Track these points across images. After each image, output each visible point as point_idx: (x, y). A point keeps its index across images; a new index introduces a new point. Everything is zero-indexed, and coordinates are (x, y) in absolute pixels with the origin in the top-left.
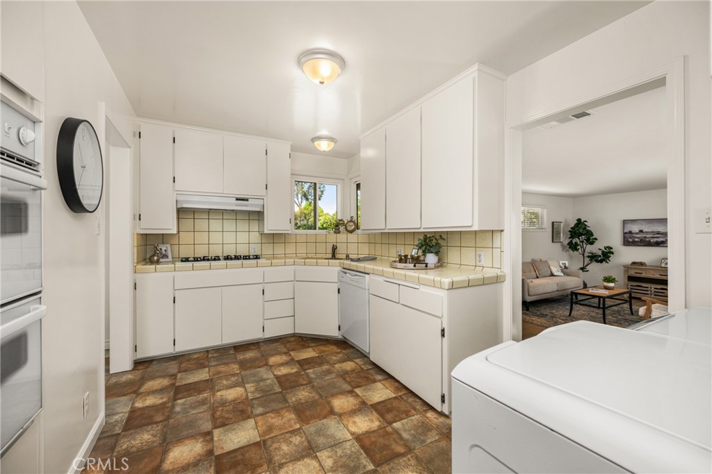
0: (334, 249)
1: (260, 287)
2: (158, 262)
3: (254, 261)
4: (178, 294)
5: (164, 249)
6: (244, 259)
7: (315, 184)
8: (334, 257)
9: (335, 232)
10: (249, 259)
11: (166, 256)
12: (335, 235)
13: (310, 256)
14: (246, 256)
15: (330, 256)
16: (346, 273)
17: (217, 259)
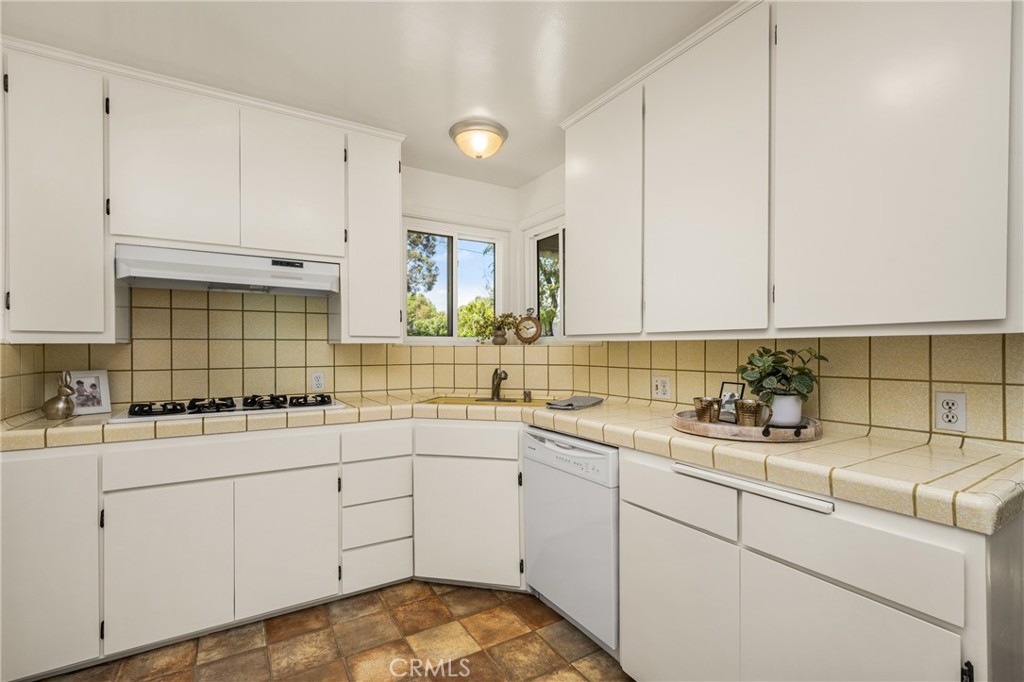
0: (499, 378)
1: (332, 474)
2: (68, 416)
3: (318, 411)
4: (111, 504)
5: (88, 381)
6: (292, 405)
7: (451, 239)
8: (496, 396)
9: (495, 343)
10: (305, 403)
11: (94, 400)
12: (497, 347)
13: (441, 393)
14: (298, 398)
15: (488, 394)
16: (542, 440)
17: (226, 405)
